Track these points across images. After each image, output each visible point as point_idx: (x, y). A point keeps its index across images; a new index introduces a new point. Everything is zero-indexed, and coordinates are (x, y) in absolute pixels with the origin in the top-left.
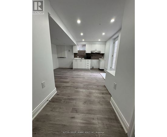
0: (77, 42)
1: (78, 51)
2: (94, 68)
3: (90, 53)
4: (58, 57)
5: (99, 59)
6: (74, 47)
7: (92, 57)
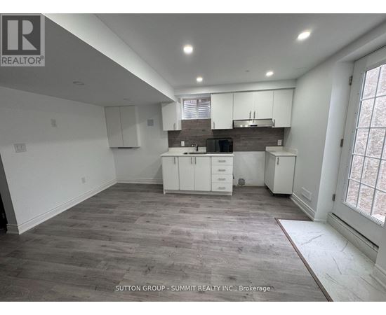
0: (175, 89)
1: (183, 122)
2: (248, 183)
3: (230, 127)
4: (112, 148)
5: (268, 149)
6: (164, 109)
7: (236, 145)
